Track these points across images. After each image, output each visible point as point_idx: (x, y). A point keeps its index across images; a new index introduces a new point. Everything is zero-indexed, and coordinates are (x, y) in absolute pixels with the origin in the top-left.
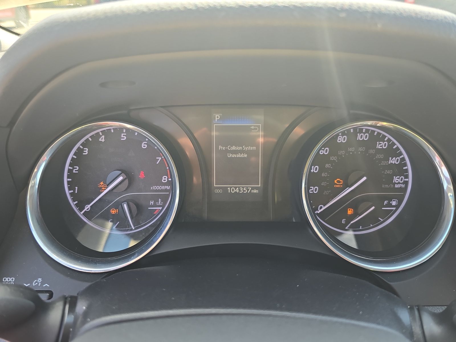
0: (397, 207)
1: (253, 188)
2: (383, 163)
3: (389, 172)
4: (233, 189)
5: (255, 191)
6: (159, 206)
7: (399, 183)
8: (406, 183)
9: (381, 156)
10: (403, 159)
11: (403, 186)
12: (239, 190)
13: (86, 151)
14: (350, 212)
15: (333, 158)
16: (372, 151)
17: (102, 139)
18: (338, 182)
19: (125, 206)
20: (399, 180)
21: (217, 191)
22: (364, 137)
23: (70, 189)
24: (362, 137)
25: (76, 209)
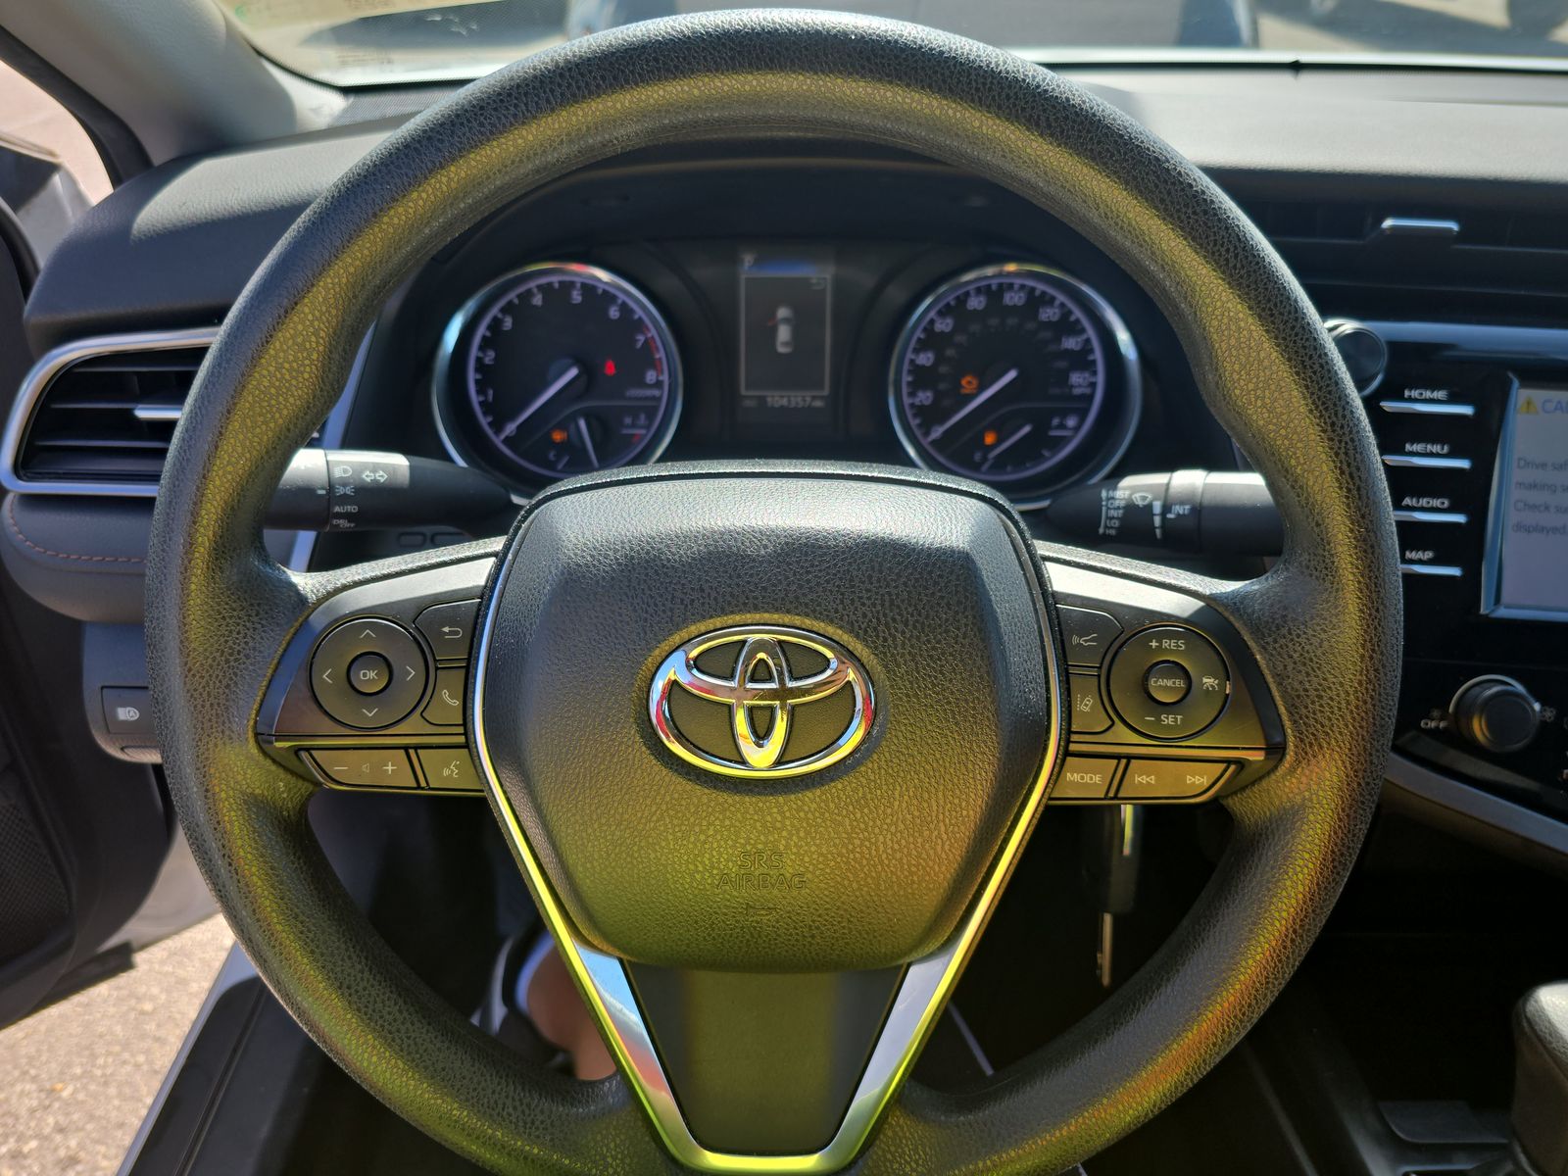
0: (1077, 429)
1: (814, 398)
2: (1052, 348)
3: (1062, 364)
4: (778, 399)
5: (818, 404)
6: (642, 427)
7: (1080, 386)
8: (1093, 385)
9: (1047, 335)
10: (1088, 341)
11: (1088, 391)
12: (789, 401)
13: (508, 323)
14: (989, 439)
15: (960, 338)
16: (1030, 326)
17: (538, 300)
18: (968, 383)
19: (582, 424)
20: (1081, 380)
21: (748, 403)
22: (1016, 299)
23: (479, 392)
24: (1014, 299)
25: (489, 432)
